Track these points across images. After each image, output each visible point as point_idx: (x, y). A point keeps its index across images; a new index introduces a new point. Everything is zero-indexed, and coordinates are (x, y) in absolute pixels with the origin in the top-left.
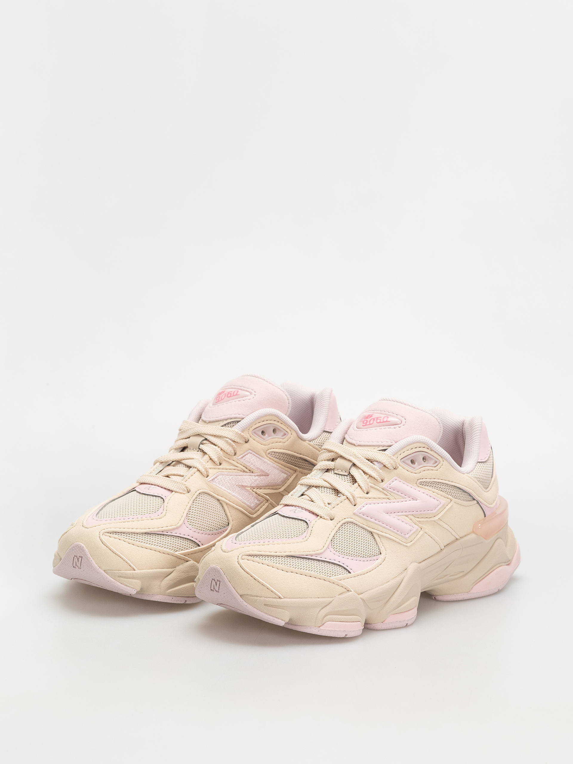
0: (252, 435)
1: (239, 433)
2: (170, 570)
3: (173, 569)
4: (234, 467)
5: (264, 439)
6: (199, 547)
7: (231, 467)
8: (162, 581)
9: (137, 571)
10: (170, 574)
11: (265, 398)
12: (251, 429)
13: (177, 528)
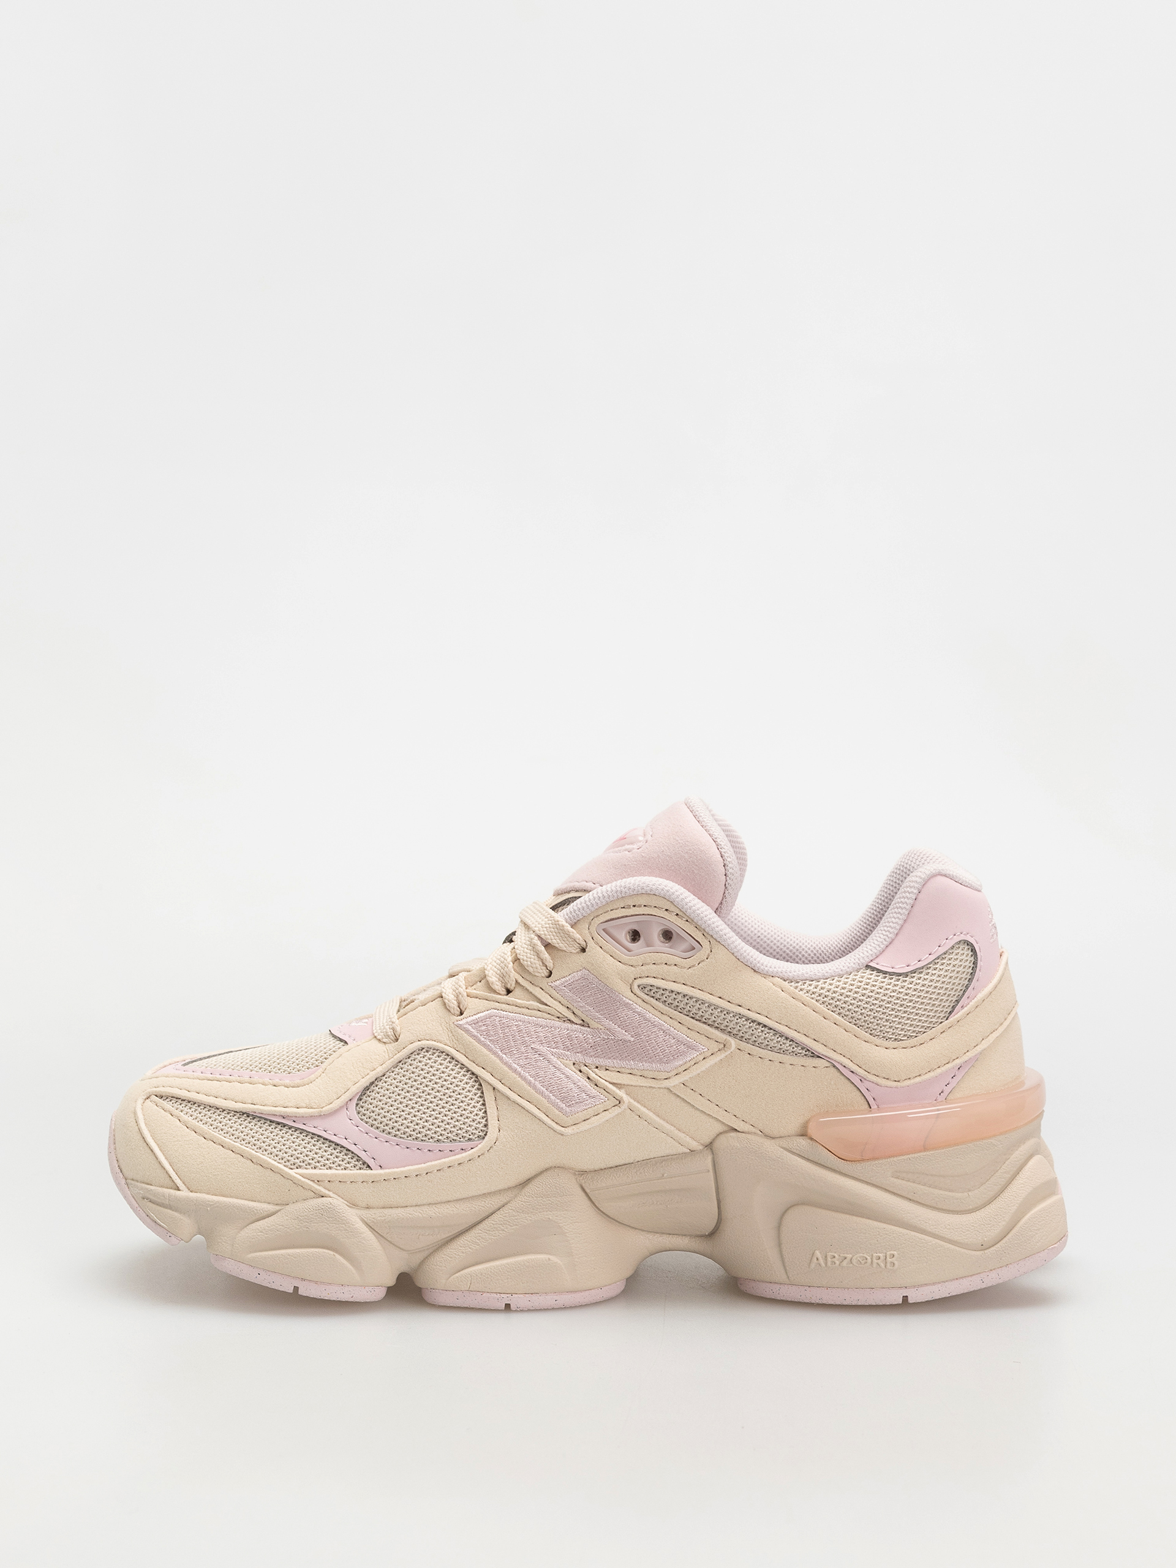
0: (596, 936)
1: (560, 923)
2: (272, 1208)
3: (278, 1208)
4: (538, 1004)
5: (629, 951)
6: (369, 1171)
7: (531, 1002)
8: (241, 1230)
9: (184, 1193)
10: (269, 1216)
11: (663, 851)
12: (598, 921)
13: (321, 1116)
